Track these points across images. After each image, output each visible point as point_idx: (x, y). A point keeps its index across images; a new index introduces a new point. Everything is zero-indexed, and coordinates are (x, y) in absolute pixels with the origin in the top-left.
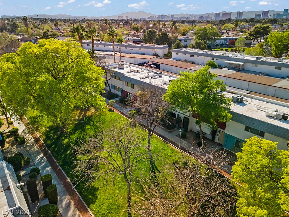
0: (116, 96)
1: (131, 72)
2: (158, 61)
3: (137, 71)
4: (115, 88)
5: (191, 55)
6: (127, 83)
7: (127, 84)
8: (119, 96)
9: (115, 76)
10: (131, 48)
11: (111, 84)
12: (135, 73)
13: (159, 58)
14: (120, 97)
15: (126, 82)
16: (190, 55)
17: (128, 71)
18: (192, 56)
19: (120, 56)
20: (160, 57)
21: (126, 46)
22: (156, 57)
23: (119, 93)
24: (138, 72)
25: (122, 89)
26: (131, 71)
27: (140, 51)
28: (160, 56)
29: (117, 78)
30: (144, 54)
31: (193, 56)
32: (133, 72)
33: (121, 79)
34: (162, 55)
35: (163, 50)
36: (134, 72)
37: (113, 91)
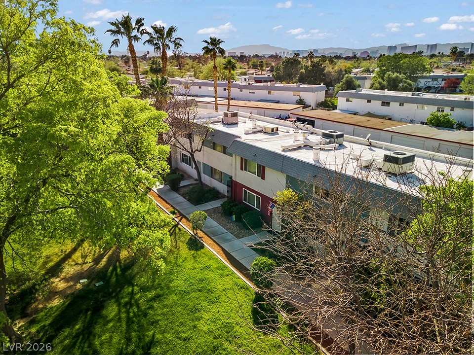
0: (215, 194)
1: (254, 133)
2: (308, 113)
3: (273, 130)
4: (212, 172)
5: (382, 102)
6: (246, 161)
7: (244, 165)
8: (220, 194)
9: (214, 144)
10: (251, 91)
11: (204, 164)
12: (267, 136)
13: (307, 109)
14: (224, 196)
15: (242, 159)
16: (380, 102)
17: (247, 129)
18: (386, 104)
19: (229, 104)
20: (310, 108)
21: (241, 88)
22: (304, 108)
23: (223, 188)
24: (274, 132)
25: (231, 178)
26: (255, 130)
27: (270, 97)
28: (310, 106)
29: (218, 148)
30: (278, 102)
31: (388, 104)
32: (260, 131)
33: (227, 151)
34: (313, 105)
35: (316, 93)
36: (265, 133)
37: (206, 179)
